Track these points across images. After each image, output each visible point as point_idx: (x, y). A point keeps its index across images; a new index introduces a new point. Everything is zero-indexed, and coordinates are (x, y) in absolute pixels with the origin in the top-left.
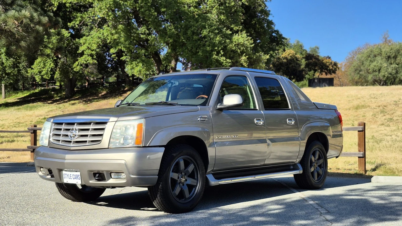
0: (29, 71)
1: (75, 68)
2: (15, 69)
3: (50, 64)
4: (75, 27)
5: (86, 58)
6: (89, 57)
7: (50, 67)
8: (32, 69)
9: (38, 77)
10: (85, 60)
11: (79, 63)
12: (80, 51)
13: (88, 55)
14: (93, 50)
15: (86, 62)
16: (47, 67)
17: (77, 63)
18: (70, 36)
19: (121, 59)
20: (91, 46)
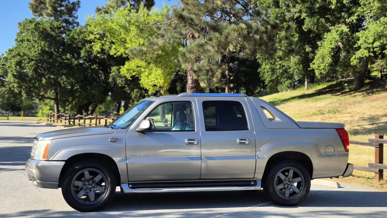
0: (311, 66)
1: (352, 61)
3: (328, 59)
4: (353, 22)
5: (362, 52)
6: (366, 50)
7: (328, 62)
8: (314, 64)
9: (318, 72)
10: (362, 54)
11: (355, 57)
12: (356, 46)
13: (365, 49)
14: (369, 44)
15: (363, 55)
16: (325, 62)
17: (354, 57)
18: (349, 31)
19: (384, 52)
20: (368, 39)
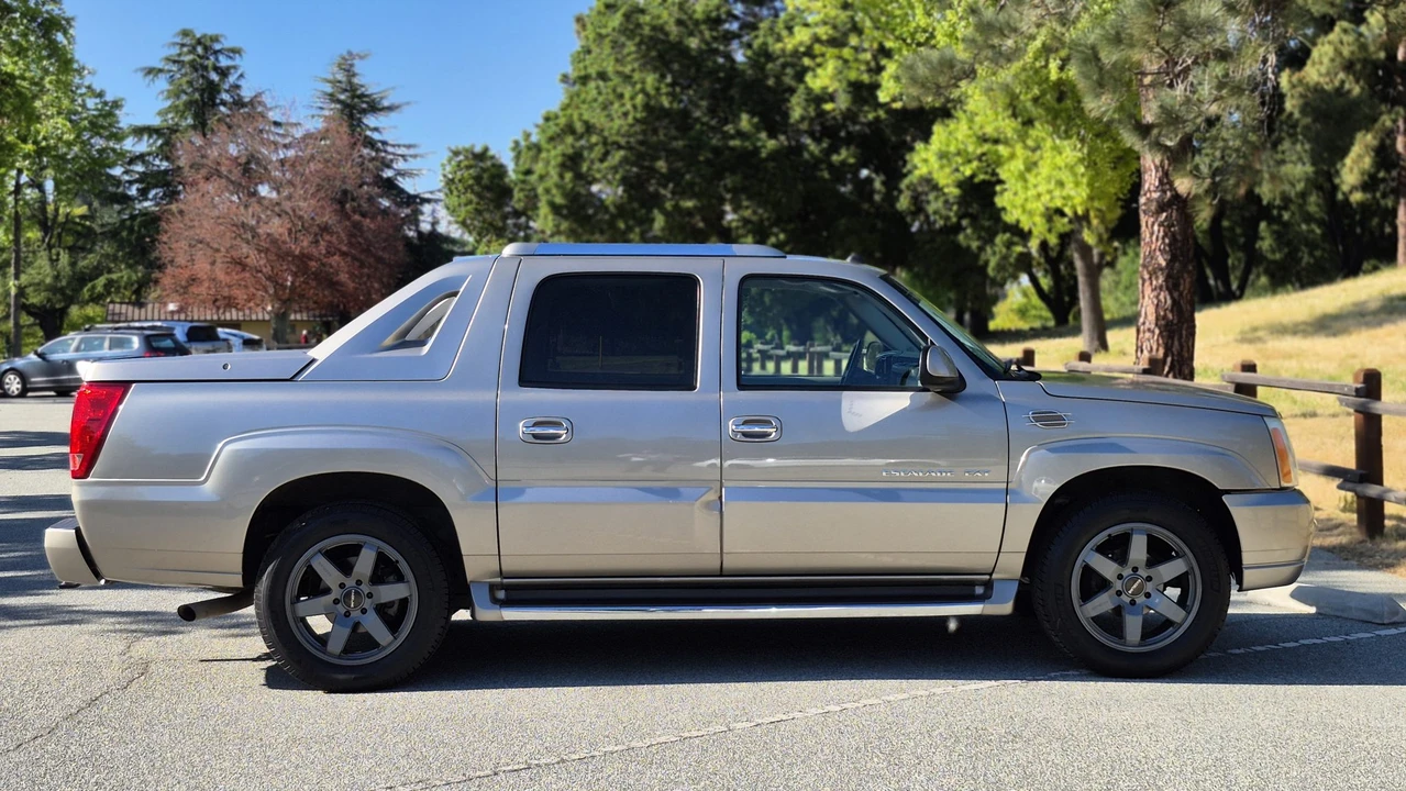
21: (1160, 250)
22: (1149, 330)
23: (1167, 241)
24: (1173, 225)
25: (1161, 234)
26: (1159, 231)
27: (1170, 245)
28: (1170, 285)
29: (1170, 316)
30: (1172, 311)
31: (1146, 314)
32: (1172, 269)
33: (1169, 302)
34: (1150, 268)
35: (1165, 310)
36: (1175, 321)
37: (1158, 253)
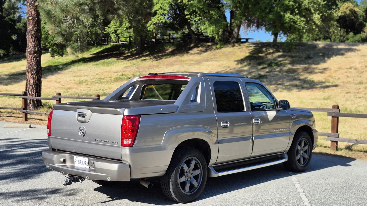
0: (106, 30)
1: (148, 27)
2: (93, 28)
5: (159, 17)
7: (126, 26)
8: (109, 27)
9: (114, 36)
10: (158, 19)
11: (152, 22)
12: (153, 11)
13: (161, 15)
14: (165, 10)
15: (159, 21)
16: (123, 26)
17: (150, 22)
20: (164, 5)
21: (34, 64)
22: (31, 86)
23: (36, 62)
24: (38, 58)
25: (34, 60)
26: (34, 59)
27: (37, 63)
28: (37, 73)
29: (37, 82)
30: (37, 81)
31: (30, 81)
32: (38, 69)
33: (37, 78)
34: (31, 69)
35: (36, 80)
36: (38, 83)
37: (33, 65)
